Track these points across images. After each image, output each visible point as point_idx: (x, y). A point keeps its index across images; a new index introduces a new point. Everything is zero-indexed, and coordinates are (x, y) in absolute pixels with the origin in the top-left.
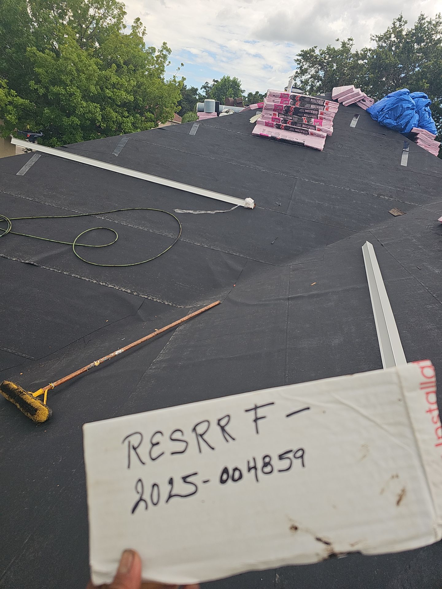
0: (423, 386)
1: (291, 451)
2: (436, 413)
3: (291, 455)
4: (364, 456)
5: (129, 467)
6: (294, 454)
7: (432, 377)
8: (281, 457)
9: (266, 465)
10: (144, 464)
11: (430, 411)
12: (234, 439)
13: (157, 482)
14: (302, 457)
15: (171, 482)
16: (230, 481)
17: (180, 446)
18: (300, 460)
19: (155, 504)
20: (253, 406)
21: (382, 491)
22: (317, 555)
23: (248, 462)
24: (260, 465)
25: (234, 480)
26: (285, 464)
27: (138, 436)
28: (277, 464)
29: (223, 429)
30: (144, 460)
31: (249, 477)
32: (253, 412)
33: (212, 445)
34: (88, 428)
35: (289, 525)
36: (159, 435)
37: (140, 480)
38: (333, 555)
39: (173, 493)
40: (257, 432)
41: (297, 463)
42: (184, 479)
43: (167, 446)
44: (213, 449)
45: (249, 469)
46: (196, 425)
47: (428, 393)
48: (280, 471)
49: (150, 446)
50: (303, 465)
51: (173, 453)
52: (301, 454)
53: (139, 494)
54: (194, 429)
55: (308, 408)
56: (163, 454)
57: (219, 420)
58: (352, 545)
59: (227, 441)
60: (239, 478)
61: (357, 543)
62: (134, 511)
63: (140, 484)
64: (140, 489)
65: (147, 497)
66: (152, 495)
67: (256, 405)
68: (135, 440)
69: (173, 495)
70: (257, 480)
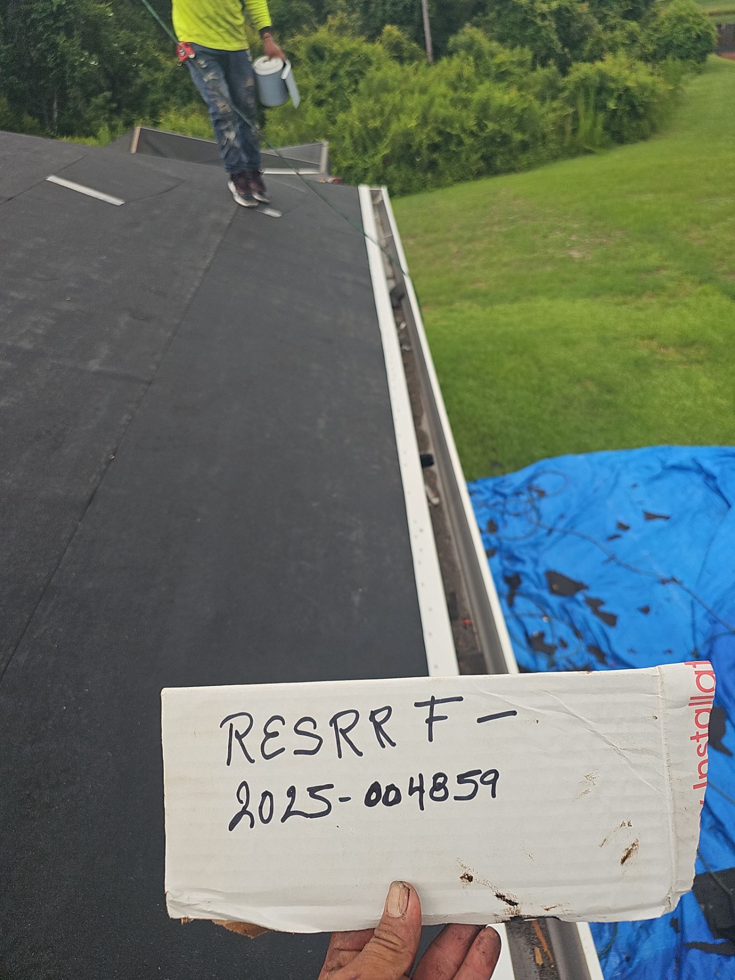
0: (694, 700)
1: (479, 772)
2: (705, 740)
3: (477, 778)
4: (587, 792)
5: (228, 763)
6: (482, 776)
7: (711, 690)
8: (461, 779)
9: (437, 787)
10: (252, 761)
11: (697, 737)
13: (271, 789)
14: (493, 782)
15: (292, 792)
16: (380, 804)
17: (310, 743)
18: (489, 787)
19: (265, 822)
20: (428, 699)
21: (605, 842)
23: (412, 779)
24: (428, 785)
25: (387, 803)
26: (468, 789)
27: (246, 719)
28: (455, 788)
29: (378, 727)
30: (252, 756)
31: (409, 801)
32: (427, 708)
33: (360, 749)
34: (169, 695)
35: (461, 874)
36: (278, 722)
37: (245, 784)
38: (518, 918)
39: (294, 808)
40: (431, 739)
41: (484, 790)
42: (312, 791)
43: (288, 739)
44: (360, 754)
45: (411, 791)
46: (337, 714)
47: (698, 712)
48: (457, 798)
49: (263, 735)
50: (494, 795)
51: (297, 752)
52: (492, 778)
54: (334, 721)
55: (514, 713)
56: (282, 750)
57: (373, 714)
58: (548, 909)
59: (383, 746)
60: (395, 800)
62: (232, 826)
63: (244, 789)
64: (243, 797)
65: (253, 808)
66: (261, 808)
67: (433, 697)
68: (240, 724)
69: (293, 812)
70: (422, 808)
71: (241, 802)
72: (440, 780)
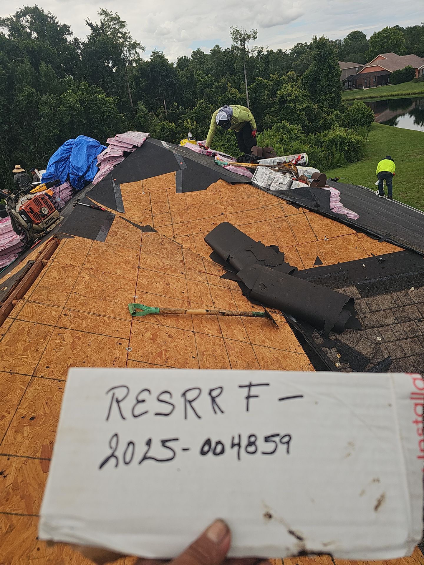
0: (413, 396)
1: (278, 435)
2: (421, 425)
3: (277, 439)
4: (349, 455)
5: (107, 419)
6: (280, 438)
7: (422, 389)
8: (267, 439)
9: (250, 444)
10: (124, 419)
11: (416, 422)
12: (222, 412)
13: (134, 441)
14: (288, 443)
15: (149, 443)
16: (210, 454)
17: (166, 409)
18: (285, 446)
19: (126, 463)
20: (247, 383)
21: (362, 493)
22: (288, 549)
23: (233, 438)
24: (244, 443)
25: (215, 454)
26: (270, 447)
27: (125, 390)
28: (262, 445)
29: (213, 399)
30: (125, 415)
31: (231, 453)
32: (246, 389)
33: (200, 414)
34: (73, 372)
35: (264, 512)
36: (146, 393)
37: (116, 435)
38: (303, 553)
39: (149, 455)
40: (248, 410)
41: (282, 448)
42: (164, 443)
43: (152, 405)
44: (199, 417)
45: (233, 445)
46: (187, 390)
48: (263, 453)
49: (135, 402)
50: (288, 452)
51: (157, 414)
52: (287, 440)
53: (112, 449)
54: (184, 394)
55: (302, 396)
56: (146, 412)
57: (211, 390)
58: (325, 545)
59: (215, 412)
60: (221, 452)
61: (329, 543)
62: (102, 466)
63: (115, 439)
64: (114, 444)
65: (119, 453)
66: (125, 453)
67: (250, 383)
68: (120, 393)
69: (148, 457)
70: (239, 458)
71: (111, 448)
72: (252, 439)
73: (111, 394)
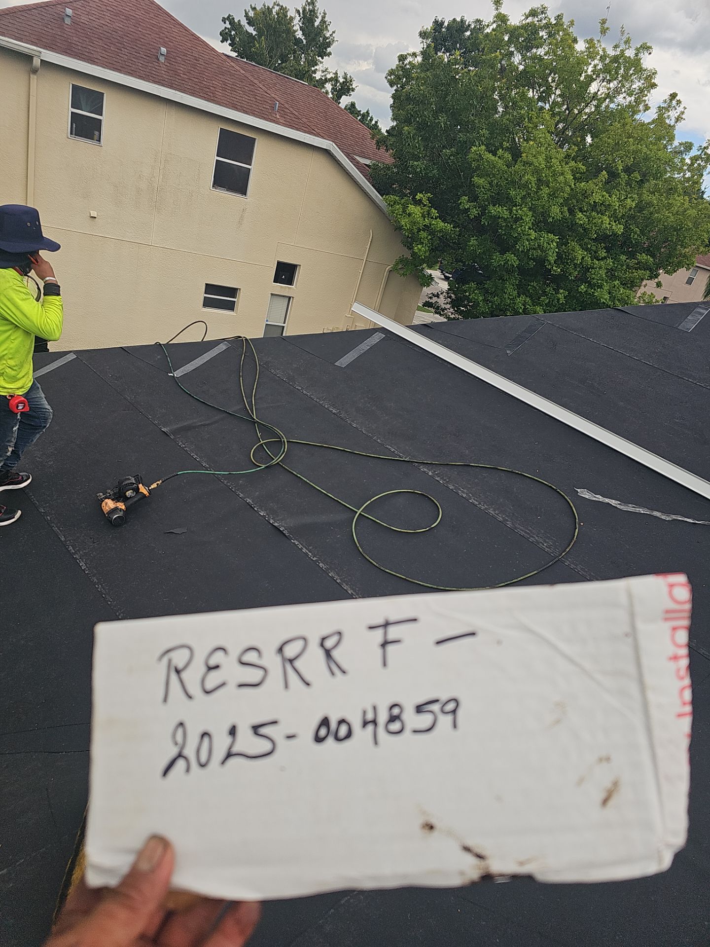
0: (669, 616)
1: (437, 701)
2: (684, 662)
3: (436, 707)
4: (558, 722)
5: (165, 700)
6: (442, 705)
7: (685, 602)
8: (419, 709)
9: (393, 719)
10: (190, 697)
11: (675, 658)
12: (344, 673)
13: (210, 730)
14: (454, 712)
15: (233, 731)
16: (330, 740)
17: (254, 675)
18: (450, 718)
19: (203, 766)
20: (381, 621)
21: (581, 781)
22: (462, 873)
23: (365, 713)
24: (383, 717)
25: (337, 739)
26: (425, 720)
27: (186, 653)
28: (412, 720)
29: (328, 653)
30: (191, 691)
31: (362, 735)
32: (381, 631)
33: (308, 678)
34: (104, 630)
35: (421, 820)
36: (220, 654)
37: (181, 724)
38: (487, 878)
39: (235, 749)
40: (385, 664)
41: (445, 721)
42: (256, 729)
43: (232, 672)
44: (308, 685)
45: (365, 724)
46: (284, 642)
47: (675, 629)
48: (415, 731)
49: (203, 669)
50: (455, 726)
51: (241, 685)
52: (453, 708)
53: (178, 746)
54: (280, 650)
55: (473, 634)
56: (223, 684)
57: (323, 639)
58: (521, 864)
59: (333, 674)
60: (346, 736)
61: (529, 861)
62: (166, 772)
63: (180, 731)
64: (179, 738)
65: (190, 752)
66: (198, 750)
67: (386, 620)
68: (179, 658)
69: (234, 753)
70: (376, 743)
71: (176, 744)
73: (165, 660)
